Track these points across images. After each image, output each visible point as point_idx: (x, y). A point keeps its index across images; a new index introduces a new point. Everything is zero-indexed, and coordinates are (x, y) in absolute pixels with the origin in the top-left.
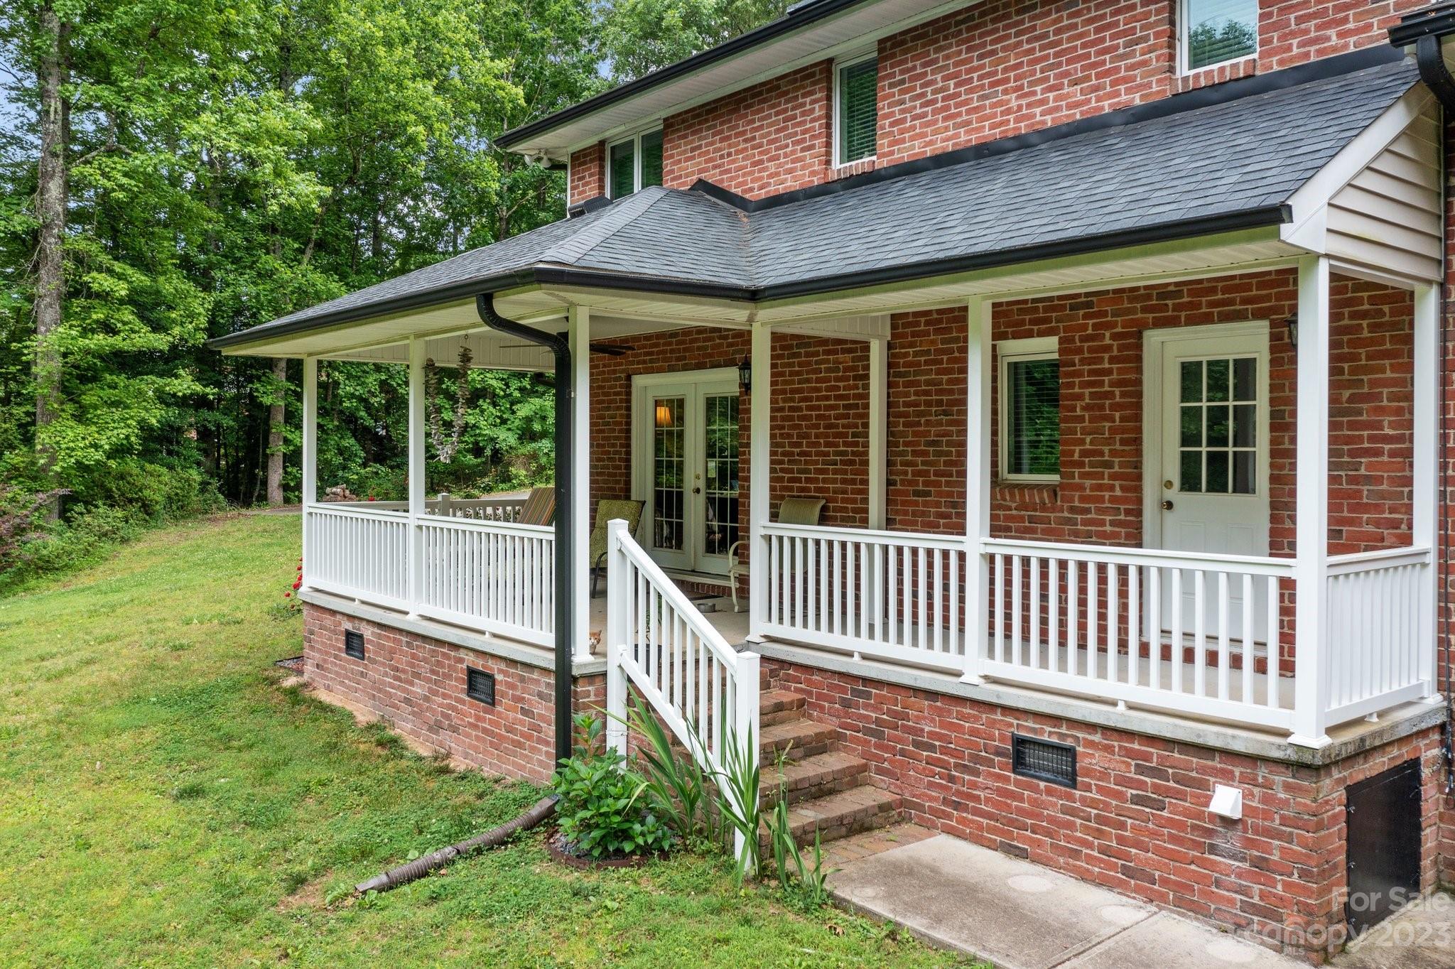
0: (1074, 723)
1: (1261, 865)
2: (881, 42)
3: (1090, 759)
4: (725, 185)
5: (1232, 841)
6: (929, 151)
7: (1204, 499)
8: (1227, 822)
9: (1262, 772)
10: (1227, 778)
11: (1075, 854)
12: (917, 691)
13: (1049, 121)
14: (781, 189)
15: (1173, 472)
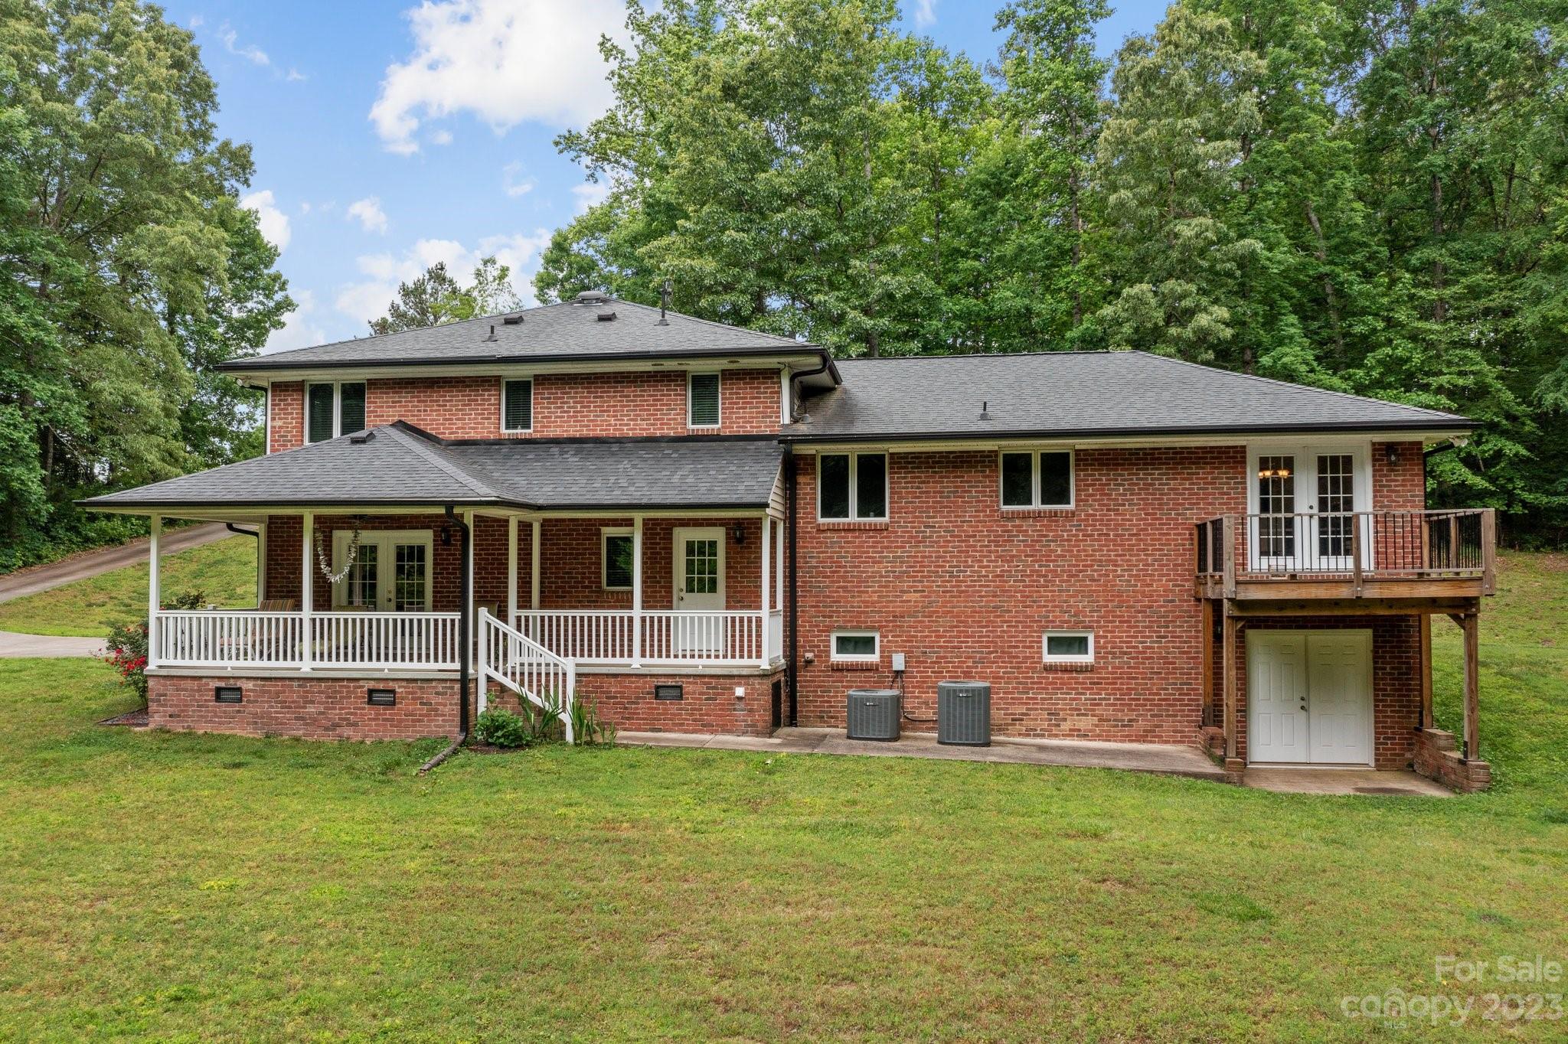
0: (681, 676)
1: (751, 711)
2: (536, 376)
3: (688, 688)
4: (422, 427)
5: (741, 705)
6: (565, 435)
7: (696, 595)
8: (740, 699)
9: (751, 680)
10: (739, 684)
11: (682, 724)
12: (607, 675)
13: (631, 434)
14: (466, 437)
15: (683, 585)
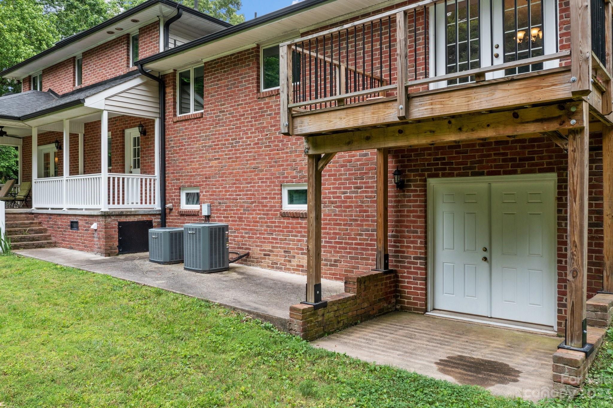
0: (78, 215)
1: (99, 238)
2: (83, 53)
3: (80, 223)
4: (54, 91)
5: (96, 234)
6: (91, 84)
8: (96, 230)
9: (99, 219)
10: (95, 221)
11: (79, 245)
12: (58, 215)
13: (109, 77)
14: (65, 92)
15: (132, 164)
